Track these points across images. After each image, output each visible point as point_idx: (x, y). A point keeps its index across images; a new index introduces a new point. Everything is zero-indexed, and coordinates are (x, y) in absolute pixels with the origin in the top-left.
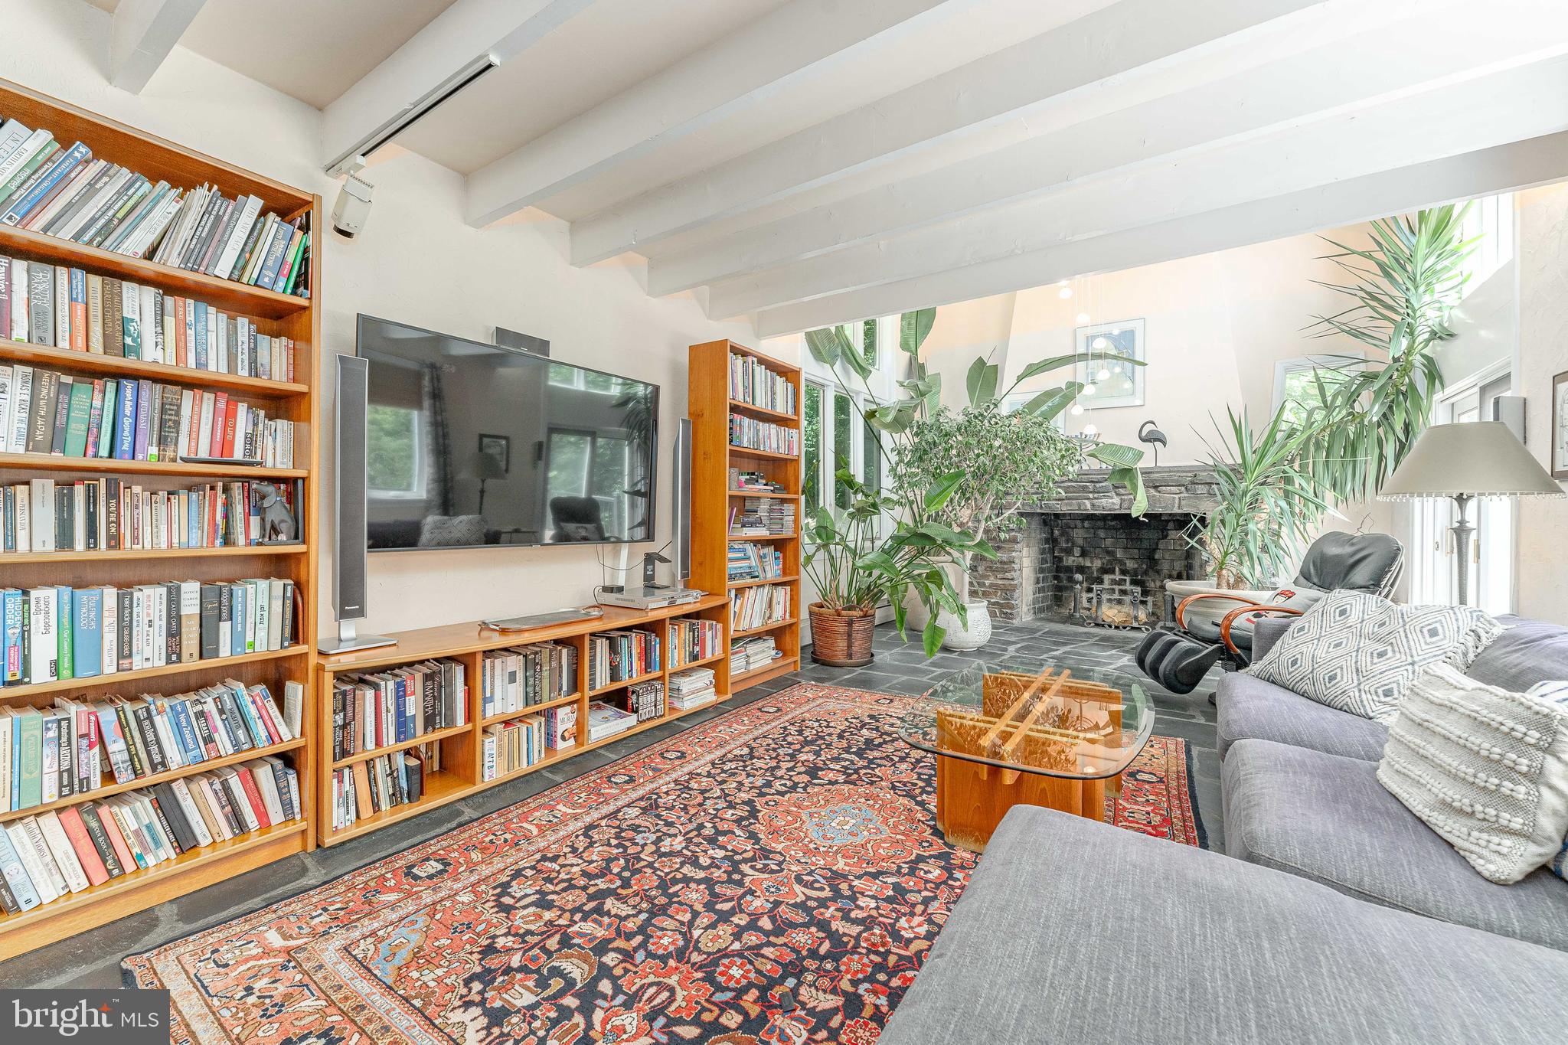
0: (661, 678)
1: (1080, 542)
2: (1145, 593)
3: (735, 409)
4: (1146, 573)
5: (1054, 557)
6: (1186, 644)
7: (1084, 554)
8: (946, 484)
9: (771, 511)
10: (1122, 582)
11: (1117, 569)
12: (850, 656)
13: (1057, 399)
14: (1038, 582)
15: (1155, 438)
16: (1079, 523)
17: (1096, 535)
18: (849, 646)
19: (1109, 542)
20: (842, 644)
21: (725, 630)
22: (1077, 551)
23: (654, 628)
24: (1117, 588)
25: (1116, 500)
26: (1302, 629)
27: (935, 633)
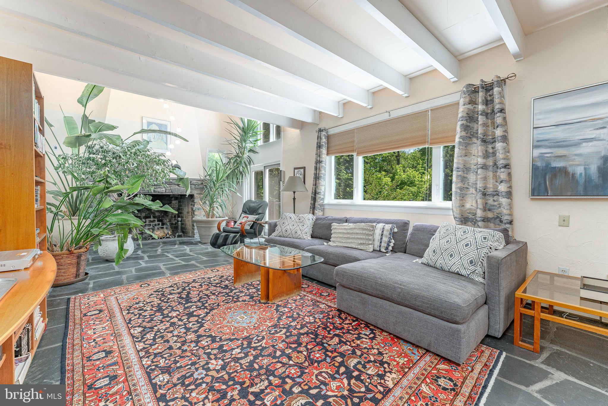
2: (163, 224)
4: (163, 217)
6: (232, 235)
10: (154, 221)
11: (152, 216)
12: (78, 275)
15: (177, 167)
18: (78, 270)
20: (73, 271)
24: (152, 223)
26: (284, 223)
27: (122, 252)
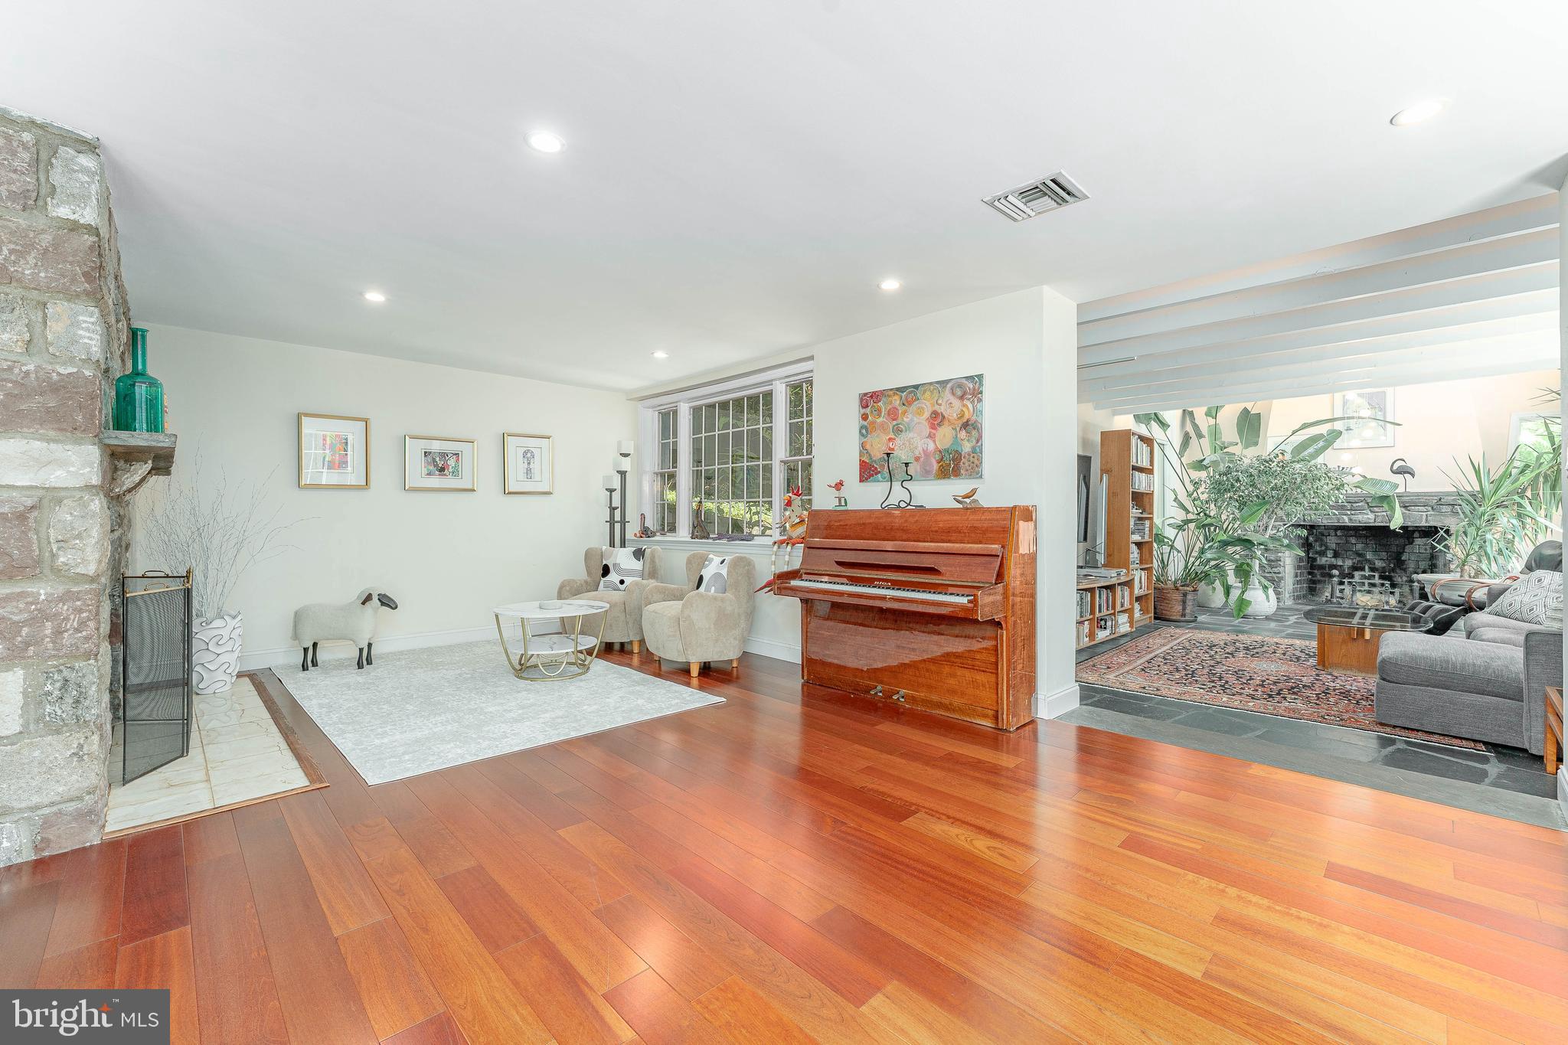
0: (1114, 614)
1: (1334, 546)
2: (1393, 586)
3: (1135, 468)
4: (1393, 570)
5: (1309, 558)
7: (1336, 555)
8: (1256, 508)
10: (1371, 577)
11: (1367, 567)
12: (1184, 615)
13: (1321, 444)
14: (1296, 576)
15: (1404, 471)
16: (1332, 533)
17: (1347, 542)
18: (1184, 609)
19: (1359, 546)
20: (1179, 608)
21: (1131, 593)
22: (1330, 554)
23: (1110, 588)
24: (1366, 582)
25: (1371, 516)
27: (1242, 603)
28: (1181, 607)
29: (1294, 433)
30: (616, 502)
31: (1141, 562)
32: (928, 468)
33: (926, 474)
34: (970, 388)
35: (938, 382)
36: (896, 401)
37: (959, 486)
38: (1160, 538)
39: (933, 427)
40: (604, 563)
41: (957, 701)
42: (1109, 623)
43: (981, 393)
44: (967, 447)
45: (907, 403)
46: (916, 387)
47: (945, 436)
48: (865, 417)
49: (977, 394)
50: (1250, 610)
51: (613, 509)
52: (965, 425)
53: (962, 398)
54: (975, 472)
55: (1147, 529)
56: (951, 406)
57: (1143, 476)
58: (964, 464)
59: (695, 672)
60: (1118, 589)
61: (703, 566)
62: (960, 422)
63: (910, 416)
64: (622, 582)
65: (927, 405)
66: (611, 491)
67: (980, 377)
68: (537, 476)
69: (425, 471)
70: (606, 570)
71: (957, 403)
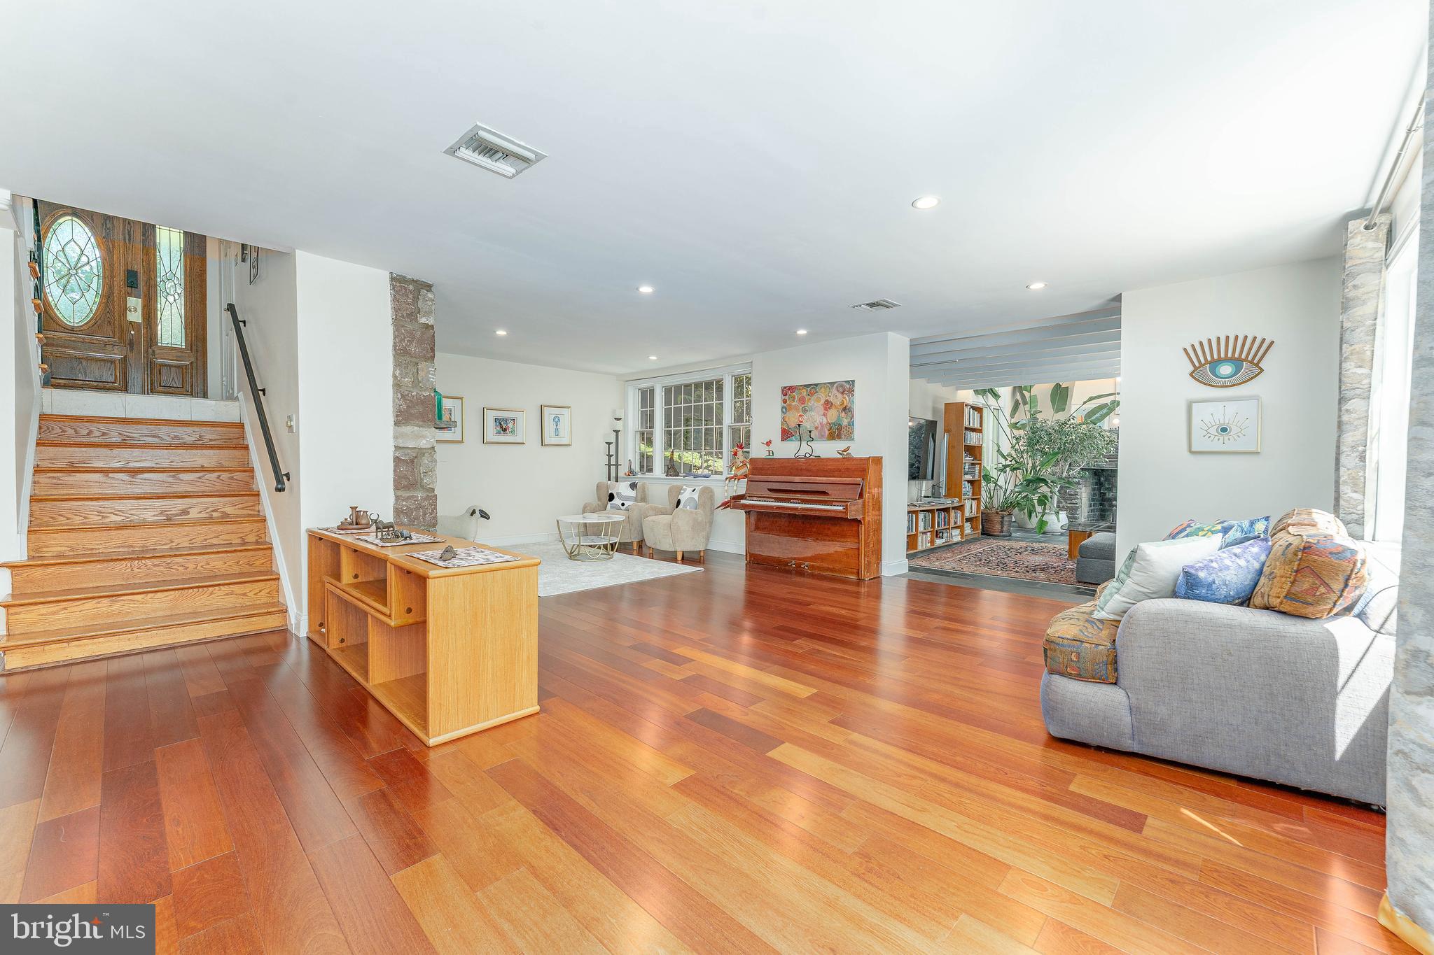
0: (949, 529)
3: (967, 429)
5: (1101, 493)
8: (1051, 457)
9: (969, 468)
12: (1002, 532)
13: (1105, 411)
14: (1091, 506)
18: (1002, 528)
20: (998, 527)
21: (963, 515)
23: (946, 510)
27: (1042, 523)
28: (1000, 526)
29: (1085, 403)
30: (613, 452)
31: (973, 494)
32: (823, 434)
33: (821, 437)
34: (847, 388)
35: (829, 383)
36: (804, 393)
37: (840, 445)
38: (987, 478)
39: (826, 409)
40: (610, 492)
41: (837, 566)
42: (945, 535)
43: (853, 391)
44: (845, 422)
45: (811, 394)
46: (816, 385)
47: (833, 415)
48: (785, 401)
49: (851, 391)
50: (1047, 528)
51: (610, 456)
52: (844, 409)
53: (842, 393)
54: (850, 436)
55: (977, 471)
56: (836, 398)
57: (974, 434)
58: (844, 432)
59: (680, 558)
60: (953, 513)
61: (680, 493)
62: (842, 408)
63: (813, 402)
64: (623, 504)
65: (822, 396)
66: (609, 444)
67: (853, 381)
68: (561, 434)
69: (495, 431)
70: (611, 497)
71: (839, 396)
